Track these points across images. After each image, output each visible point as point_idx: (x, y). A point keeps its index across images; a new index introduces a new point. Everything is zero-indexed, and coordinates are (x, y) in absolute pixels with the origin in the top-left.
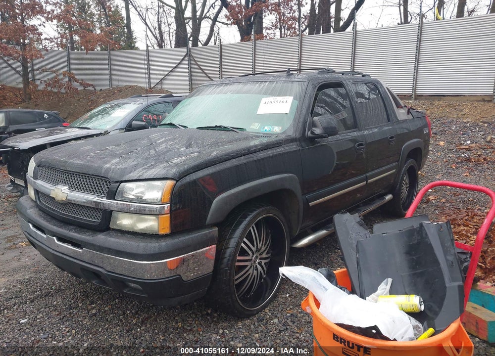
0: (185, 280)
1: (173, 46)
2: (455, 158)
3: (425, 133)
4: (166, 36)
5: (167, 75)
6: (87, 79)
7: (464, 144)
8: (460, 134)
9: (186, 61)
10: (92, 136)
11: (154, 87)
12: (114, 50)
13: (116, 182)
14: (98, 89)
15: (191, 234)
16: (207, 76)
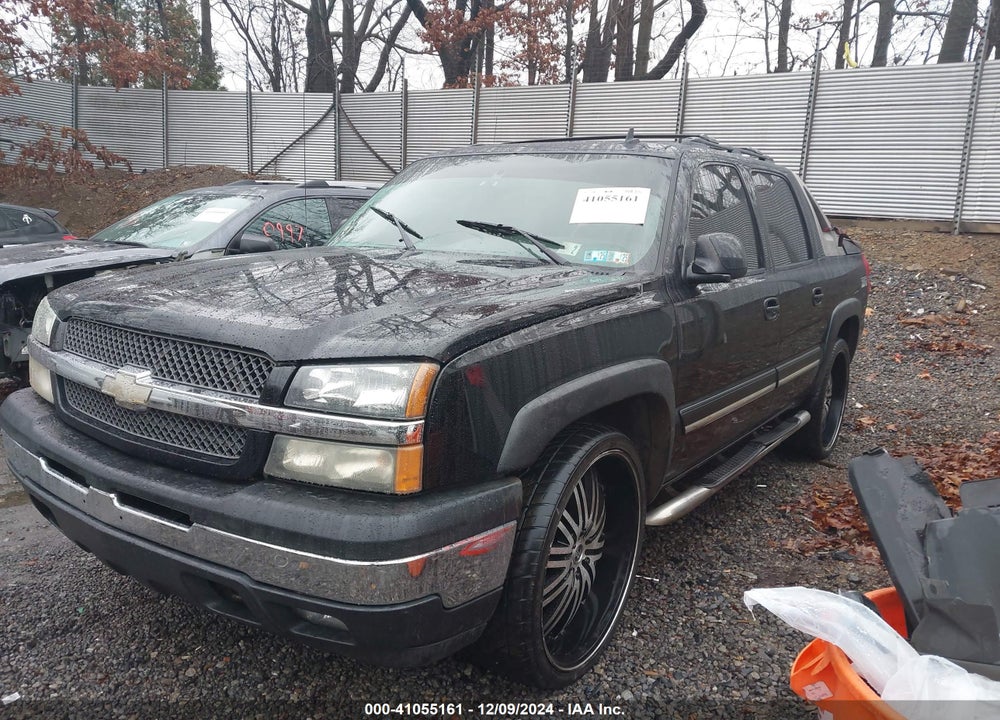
0: (446, 605)
1: (302, 89)
2: (897, 342)
3: (863, 286)
4: (287, 68)
5: (288, 148)
6: (113, 145)
7: (911, 314)
8: (902, 294)
9: (330, 122)
10: (151, 261)
11: (260, 171)
12: (175, 89)
13: (286, 363)
14: (137, 169)
15: (468, 495)
16: (375, 154)
